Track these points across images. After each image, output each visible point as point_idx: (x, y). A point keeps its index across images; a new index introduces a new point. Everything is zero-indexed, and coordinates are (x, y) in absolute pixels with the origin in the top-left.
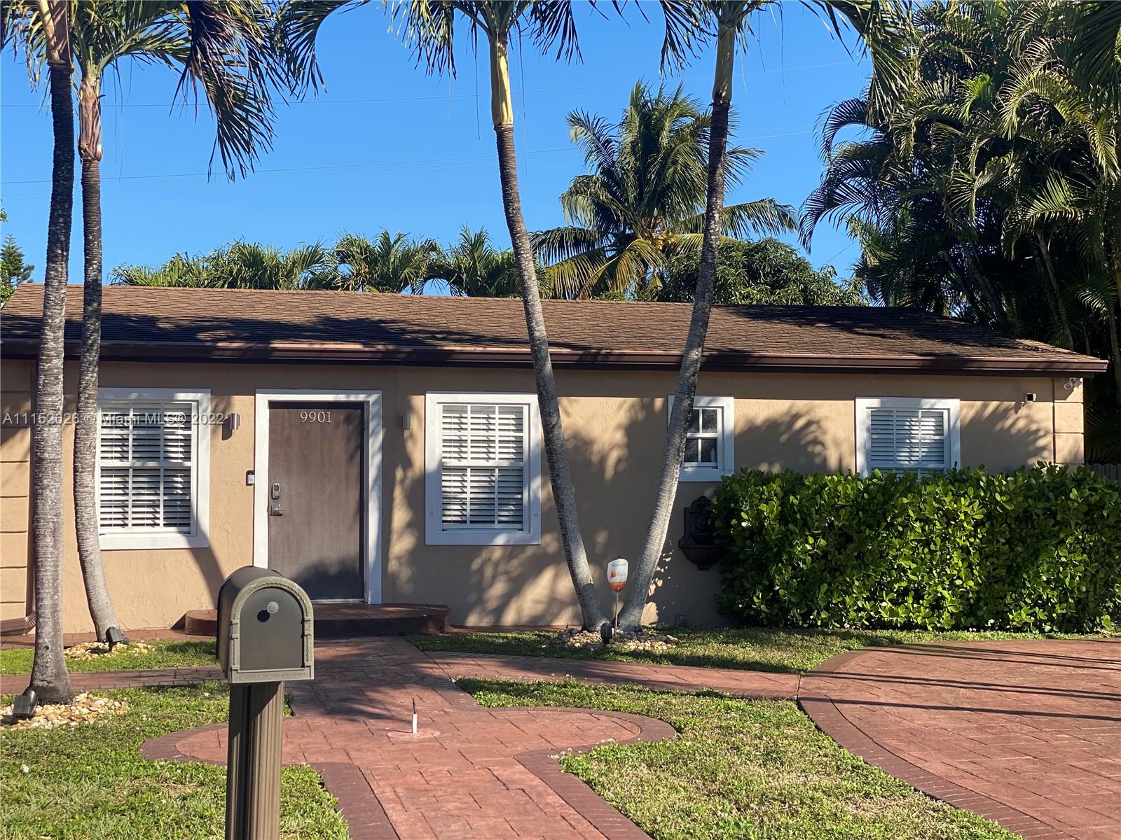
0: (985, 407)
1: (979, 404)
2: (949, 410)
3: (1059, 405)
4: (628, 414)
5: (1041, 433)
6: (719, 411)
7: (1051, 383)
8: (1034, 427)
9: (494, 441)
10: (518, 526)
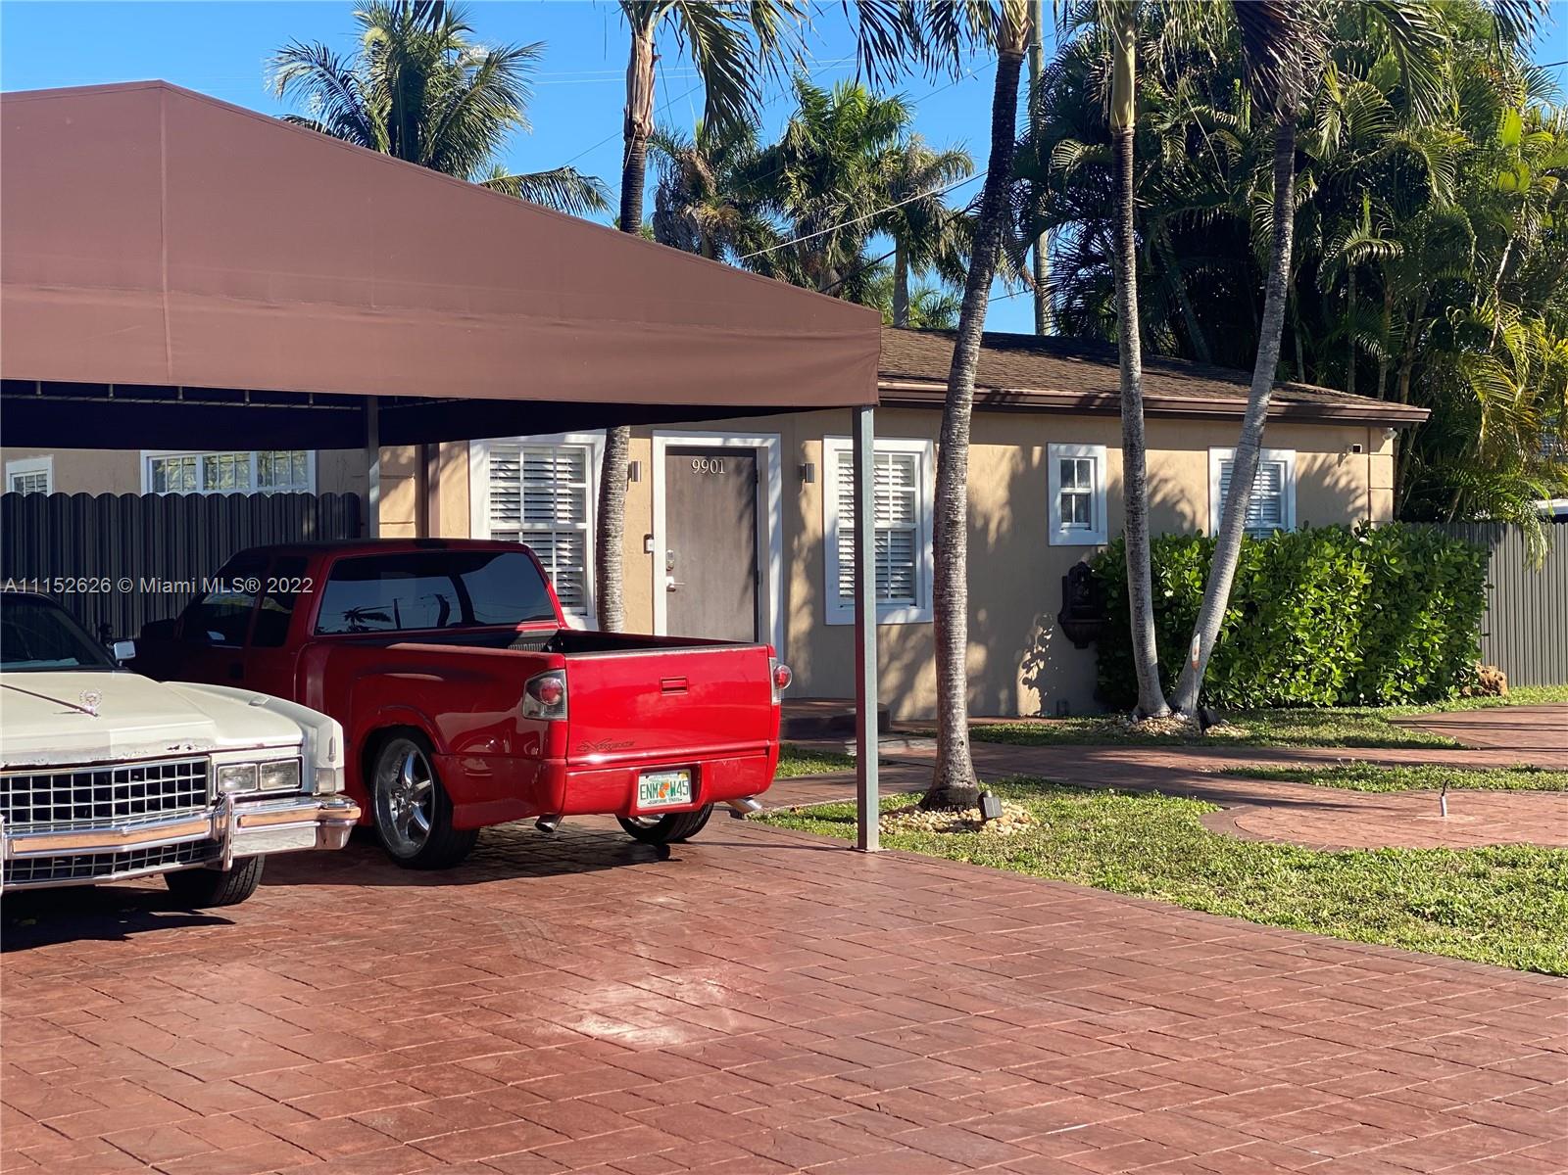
0: (1315, 459)
1: (1309, 455)
2: (1286, 462)
3: (1373, 456)
4: (1010, 466)
5: (1360, 491)
6: (1092, 462)
7: (1366, 435)
8: (1353, 485)
9: (887, 498)
10: (911, 600)
